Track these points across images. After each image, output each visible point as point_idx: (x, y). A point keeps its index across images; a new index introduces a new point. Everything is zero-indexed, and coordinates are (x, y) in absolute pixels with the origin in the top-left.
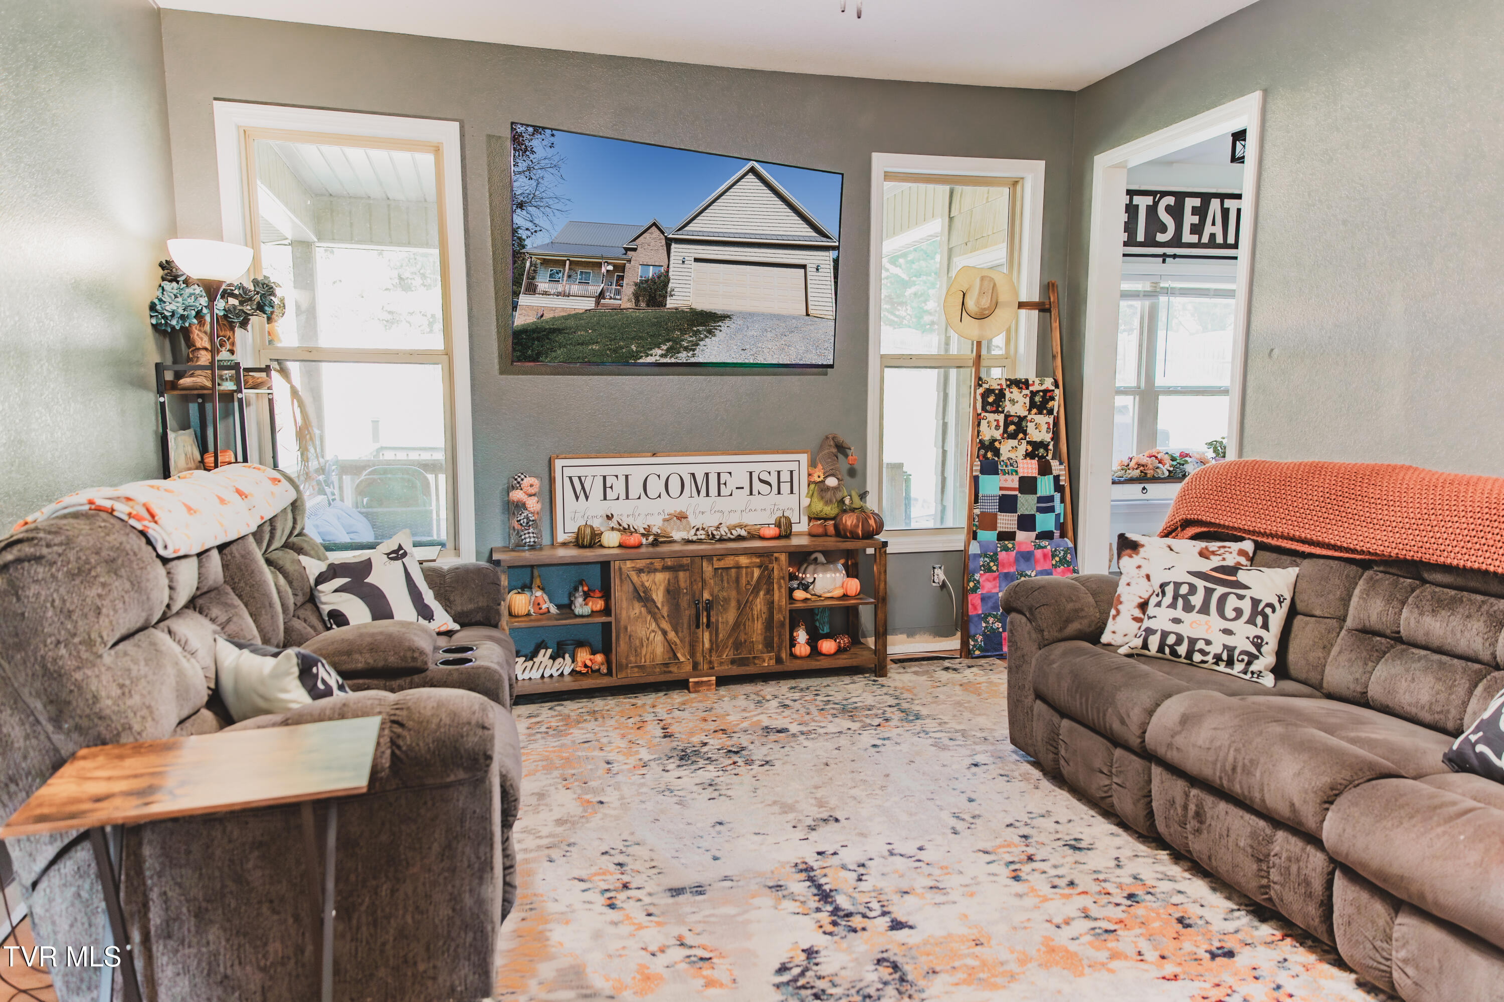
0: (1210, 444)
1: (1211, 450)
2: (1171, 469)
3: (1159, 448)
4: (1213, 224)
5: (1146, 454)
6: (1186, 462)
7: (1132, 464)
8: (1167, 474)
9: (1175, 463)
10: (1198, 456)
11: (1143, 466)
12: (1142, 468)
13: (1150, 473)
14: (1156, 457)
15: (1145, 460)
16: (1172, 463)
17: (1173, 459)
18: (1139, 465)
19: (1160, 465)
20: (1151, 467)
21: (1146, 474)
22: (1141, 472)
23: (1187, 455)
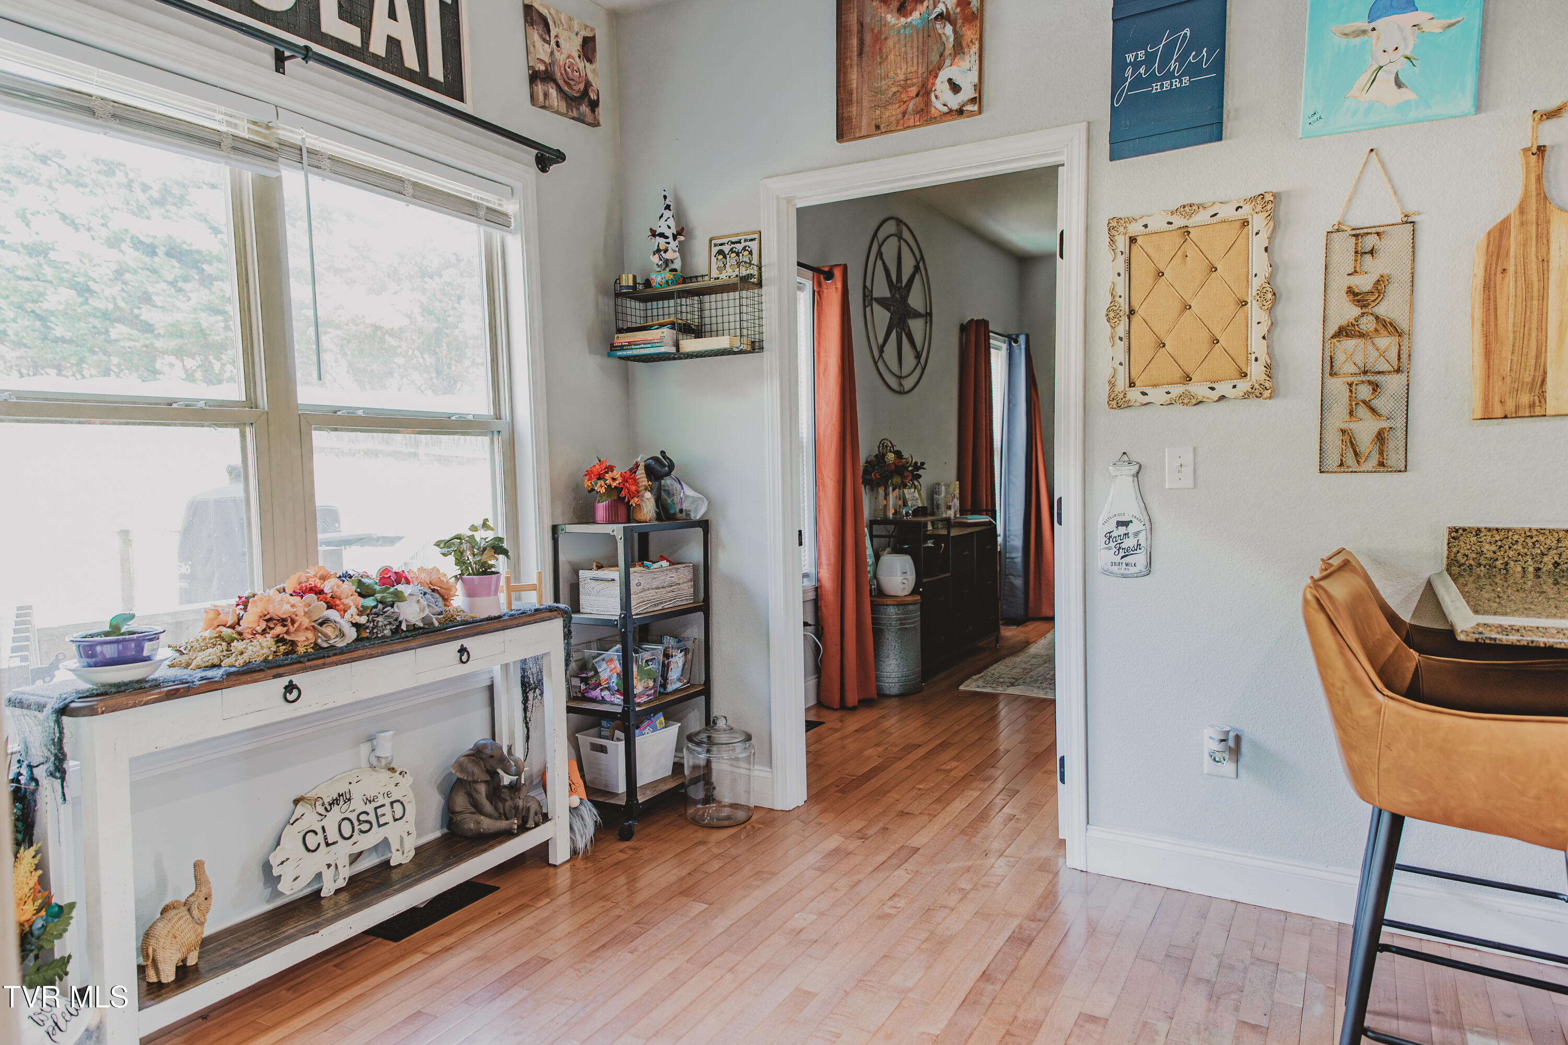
0: (447, 544)
1: (451, 559)
2: (363, 620)
3: (324, 563)
4: (392, 15)
5: (291, 584)
6: (399, 596)
7: (250, 620)
8: (352, 634)
9: (370, 602)
10: (424, 577)
11: (283, 622)
12: (279, 630)
13: (304, 640)
14: (319, 592)
15: (284, 606)
16: (362, 602)
17: (364, 591)
18: (270, 620)
19: (333, 614)
20: (306, 622)
21: (293, 643)
22: (279, 640)
23: (400, 578)
